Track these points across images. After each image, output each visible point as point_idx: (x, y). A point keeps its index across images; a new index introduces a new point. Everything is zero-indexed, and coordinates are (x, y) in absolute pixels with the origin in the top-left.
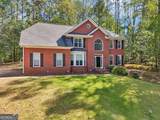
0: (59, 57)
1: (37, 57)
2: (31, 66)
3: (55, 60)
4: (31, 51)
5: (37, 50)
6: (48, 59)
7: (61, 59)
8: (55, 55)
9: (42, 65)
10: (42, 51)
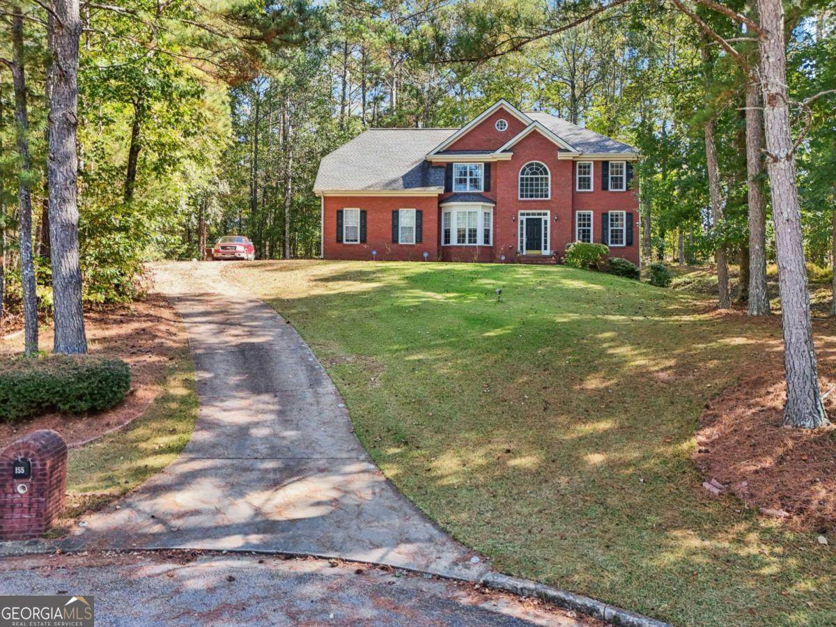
0: (407, 218)
1: (352, 218)
2: (339, 240)
3: (395, 226)
4: (339, 204)
5: (352, 201)
6: (379, 222)
7: (413, 224)
8: (395, 215)
9: (363, 240)
10: (366, 204)
